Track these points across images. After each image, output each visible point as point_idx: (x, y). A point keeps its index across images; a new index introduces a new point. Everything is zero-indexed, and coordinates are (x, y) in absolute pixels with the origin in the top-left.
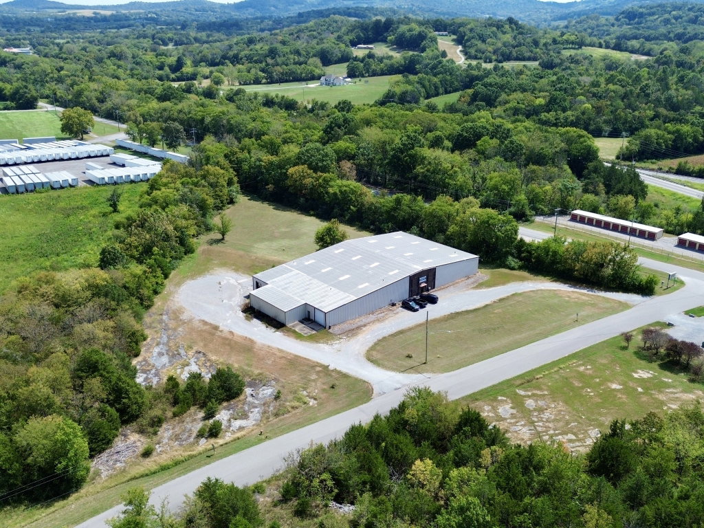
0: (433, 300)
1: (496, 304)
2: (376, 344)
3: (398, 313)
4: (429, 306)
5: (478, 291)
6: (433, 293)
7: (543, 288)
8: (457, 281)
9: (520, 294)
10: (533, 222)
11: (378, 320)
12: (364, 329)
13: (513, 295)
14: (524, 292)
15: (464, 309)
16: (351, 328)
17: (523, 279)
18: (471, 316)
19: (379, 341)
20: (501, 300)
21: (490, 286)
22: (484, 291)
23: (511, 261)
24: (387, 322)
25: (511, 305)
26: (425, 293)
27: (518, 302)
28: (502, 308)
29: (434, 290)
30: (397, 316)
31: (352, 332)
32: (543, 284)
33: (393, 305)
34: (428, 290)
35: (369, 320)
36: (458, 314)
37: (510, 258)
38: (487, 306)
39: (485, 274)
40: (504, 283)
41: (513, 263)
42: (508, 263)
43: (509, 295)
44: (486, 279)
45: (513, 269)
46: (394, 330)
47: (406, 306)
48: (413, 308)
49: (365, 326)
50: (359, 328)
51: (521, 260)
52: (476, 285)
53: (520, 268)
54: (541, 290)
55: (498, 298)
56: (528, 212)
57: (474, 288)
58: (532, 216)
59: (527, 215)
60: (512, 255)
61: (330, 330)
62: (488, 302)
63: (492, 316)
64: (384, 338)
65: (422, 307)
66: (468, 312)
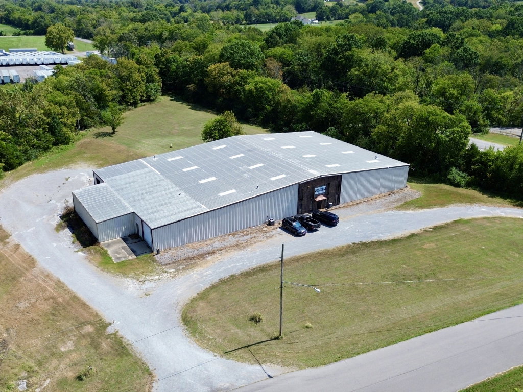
0: (331, 221)
1: (428, 234)
2: (213, 287)
3: (271, 236)
4: (323, 230)
5: (402, 212)
6: (334, 211)
7: (503, 215)
8: (374, 197)
9: (467, 222)
10: (487, 132)
11: (237, 246)
12: (209, 258)
13: (455, 222)
14: (475, 219)
15: (375, 239)
16: (190, 255)
17: (472, 200)
18: (384, 250)
19: (222, 282)
20: (436, 229)
21: (422, 207)
22: (411, 212)
23: (456, 174)
24: (249, 249)
25: (451, 238)
26: (323, 210)
27: (464, 234)
28: (437, 241)
29: (337, 206)
30: (269, 241)
31: (189, 262)
32: (502, 209)
33: (270, 224)
34: (328, 207)
35: (224, 244)
36: (364, 245)
37: (454, 170)
38: (412, 236)
39: (416, 190)
40: (442, 204)
41: (458, 178)
42: (450, 177)
43: (449, 221)
44: (417, 196)
45: (457, 185)
46: (254, 264)
47: (287, 227)
48: (296, 230)
49: (213, 253)
50: (202, 256)
51: (470, 174)
52: (400, 203)
53: (468, 185)
54: (500, 218)
55: (432, 225)
56: (481, 122)
57: (396, 208)
58: (485, 126)
59: (479, 125)
60: (458, 167)
61: (157, 257)
62: (415, 230)
63: (419, 253)
64: (233, 277)
65: (311, 230)
66: (380, 244)
